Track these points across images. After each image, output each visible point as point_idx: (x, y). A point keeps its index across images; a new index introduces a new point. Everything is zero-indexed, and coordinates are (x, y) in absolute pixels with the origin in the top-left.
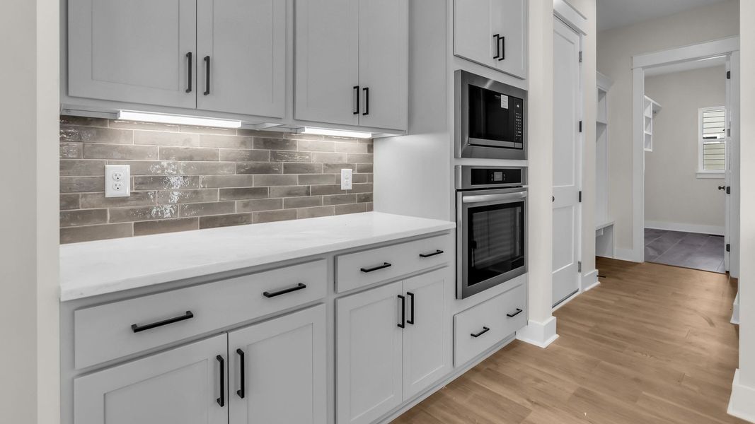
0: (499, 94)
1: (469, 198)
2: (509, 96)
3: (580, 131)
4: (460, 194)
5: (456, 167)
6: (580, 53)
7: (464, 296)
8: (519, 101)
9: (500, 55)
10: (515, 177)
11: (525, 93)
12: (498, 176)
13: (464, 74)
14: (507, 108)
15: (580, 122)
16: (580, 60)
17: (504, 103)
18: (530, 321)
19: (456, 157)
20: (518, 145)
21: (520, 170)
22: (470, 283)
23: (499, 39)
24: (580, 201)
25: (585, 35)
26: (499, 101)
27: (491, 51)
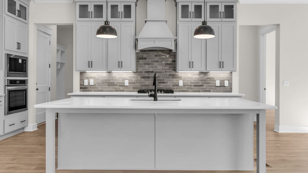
0: (19, 59)
1: (9, 88)
2: (22, 59)
3: (50, 67)
4: (6, 87)
5: (5, 80)
6: (50, 41)
7: (7, 114)
8: (25, 61)
9: (19, 48)
10: (24, 82)
11: (27, 58)
12: (18, 82)
13: (8, 54)
14: (21, 62)
15: (50, 64)
16: (50, 44)
17: (20, 61)
18: (28, 125)
19: (5, 76)
20: (25, 73)
21: (25, 80)
22: (9, 111)
23: (19, 44)
24: (49, 90)
25: (52, 35)
26: (18, 61)
27: (16, 47)
